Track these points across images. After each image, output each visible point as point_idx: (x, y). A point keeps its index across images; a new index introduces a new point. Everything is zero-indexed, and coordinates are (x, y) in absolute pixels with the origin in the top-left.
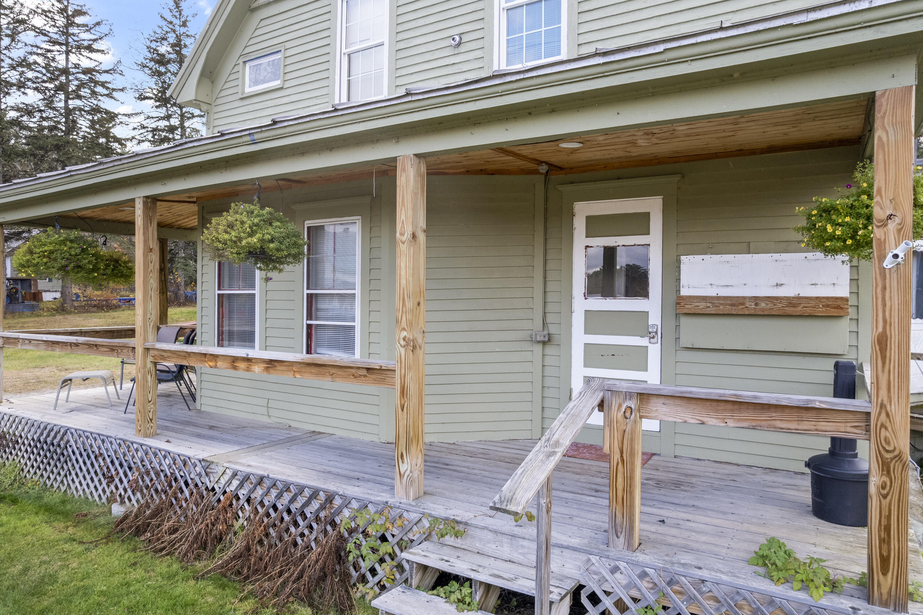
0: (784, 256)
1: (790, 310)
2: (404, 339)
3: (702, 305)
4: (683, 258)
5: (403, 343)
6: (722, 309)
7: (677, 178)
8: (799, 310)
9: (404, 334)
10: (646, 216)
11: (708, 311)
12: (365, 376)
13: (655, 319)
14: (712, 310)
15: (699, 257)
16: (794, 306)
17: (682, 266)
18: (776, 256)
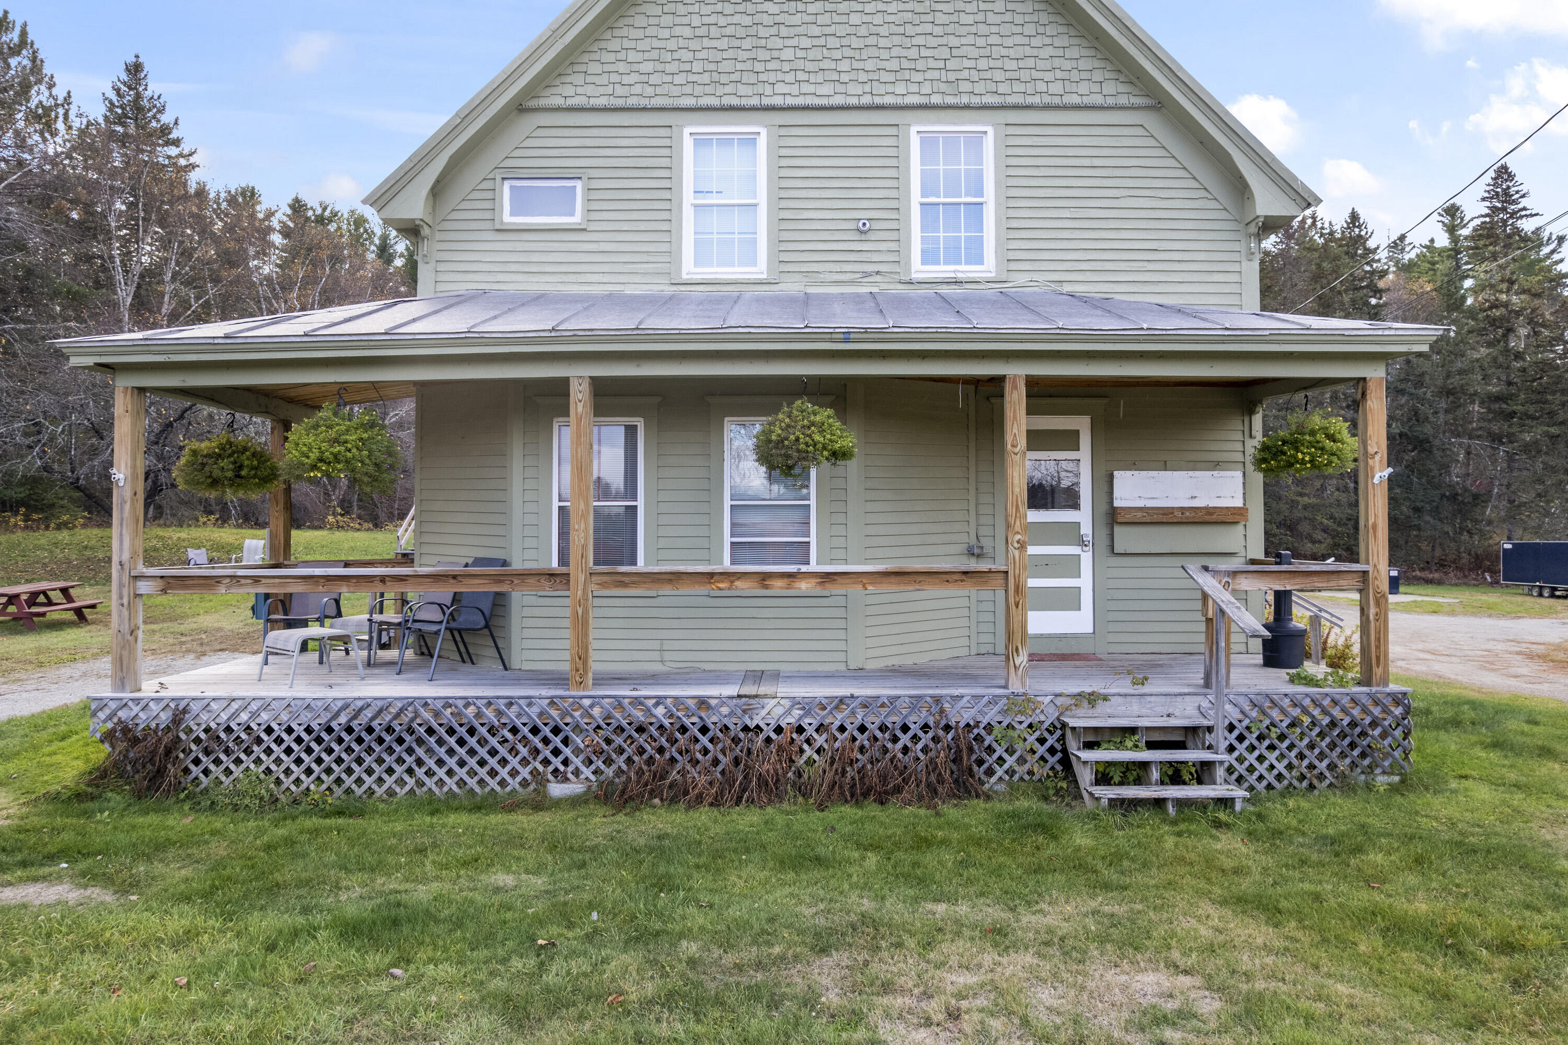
0: (1197, 473)
1: (1208, 518)
2: (1018, 542)
3: (1139, 514)
4: (1116, 473)
5: (1016, 545)
6: (1156, 518)
7: (1106, 401)
8: (1214, 518)
9: (1018, 537)
10: (1077, 433)
11: (1144, 520)
12: (962, 581)
13: (1086, 530)
14: (1148, 519)
15: (1129, 473)
16: (1211, 514)
17: (1115, 480)
18: (1191, 473)
